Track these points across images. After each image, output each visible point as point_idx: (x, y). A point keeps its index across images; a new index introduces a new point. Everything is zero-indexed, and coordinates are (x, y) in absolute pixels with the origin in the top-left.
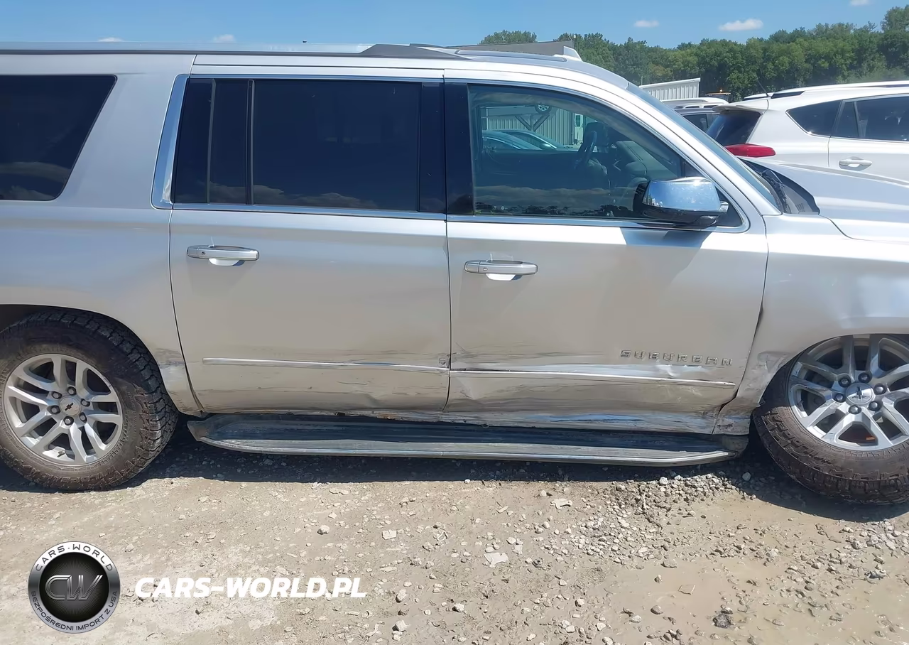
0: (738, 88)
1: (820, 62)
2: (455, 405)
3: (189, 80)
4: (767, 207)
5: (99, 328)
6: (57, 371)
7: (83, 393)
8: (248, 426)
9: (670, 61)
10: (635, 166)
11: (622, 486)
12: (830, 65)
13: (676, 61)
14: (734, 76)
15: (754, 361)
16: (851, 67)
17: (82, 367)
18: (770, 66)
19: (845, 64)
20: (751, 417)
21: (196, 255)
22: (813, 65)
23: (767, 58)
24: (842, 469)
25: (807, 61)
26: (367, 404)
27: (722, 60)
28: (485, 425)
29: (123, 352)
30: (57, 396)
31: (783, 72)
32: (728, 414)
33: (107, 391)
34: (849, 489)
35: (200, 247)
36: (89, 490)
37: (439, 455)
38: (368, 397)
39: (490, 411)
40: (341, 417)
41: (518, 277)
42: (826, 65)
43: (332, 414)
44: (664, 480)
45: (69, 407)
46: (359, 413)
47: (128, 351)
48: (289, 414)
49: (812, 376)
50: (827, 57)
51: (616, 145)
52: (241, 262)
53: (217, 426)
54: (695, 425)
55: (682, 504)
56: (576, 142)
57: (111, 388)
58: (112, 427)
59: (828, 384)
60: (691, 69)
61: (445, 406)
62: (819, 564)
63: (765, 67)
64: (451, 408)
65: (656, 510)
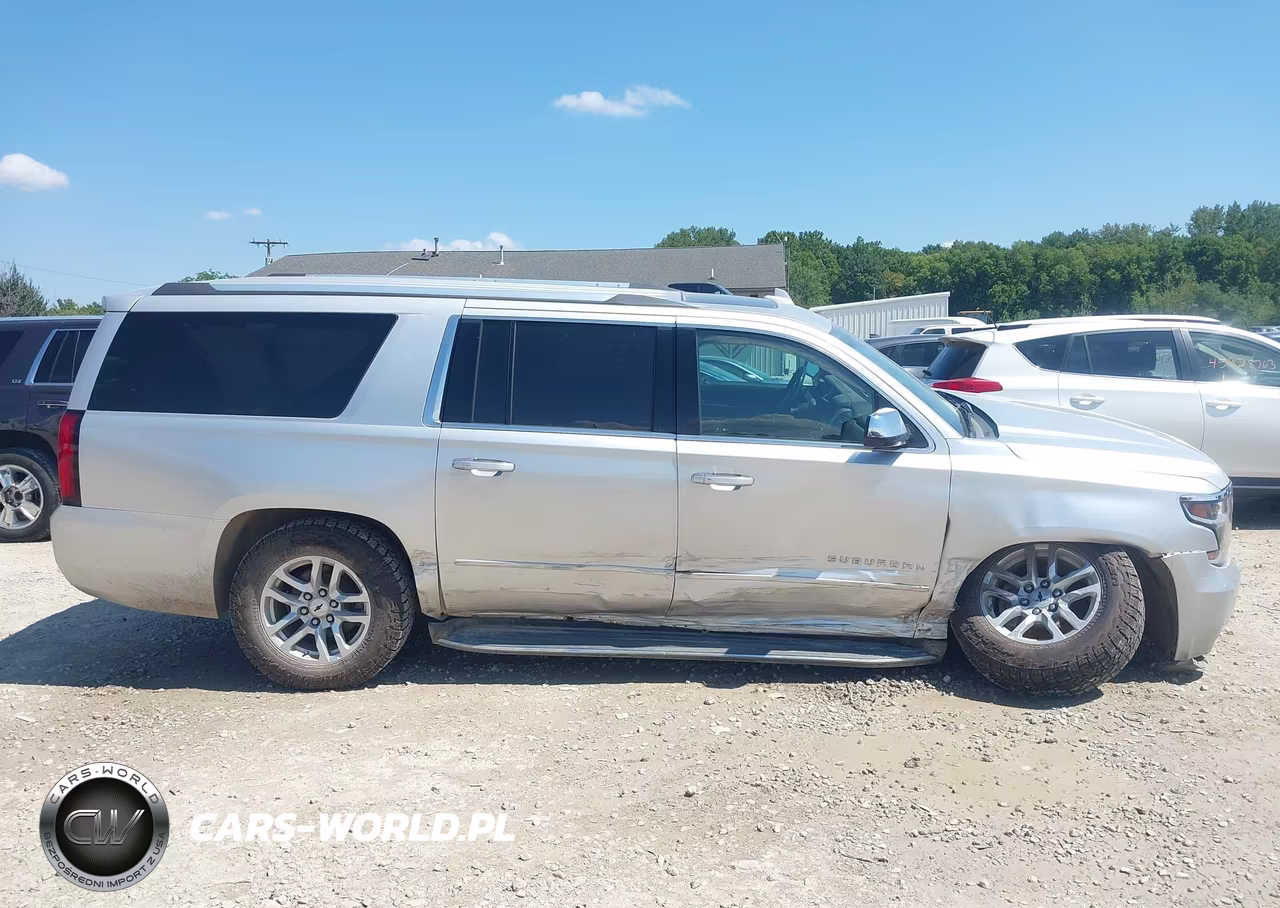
0: (1004, 304)
1: (1108, 273)
2: (679, 608)
3: (460, 320)
4: (950, 432)
5: (358, 532)
6: (315, 573)
7: (334, 594)
8: (483, 630)
9: (913, 268)
10: (841, 399)
11: (832, 685)
12: (1123, 276)
13: (922, 267)
14: (997, 288)
15: (945, 566)
16: (1150, 280)
17: (339, 568)
18: (1044, 277)
19: (1143, 276)
20: (949, 622)
21: (460, 467)
22: (1100, 276)
23: (1040, 267)
24: (1023, 660)
25: (1091, 272)
26: (597, 606)
27: (980, 268)
28: (705, 630)
29: (379, 555)
30: (308, 597)
31: (1060, 285)
32: (926, 619)
33: (358, 592)
34: (1030, 678)
35: (466, 459)
36: (329, 690)
37: (662, 655)
38: (598, 597)
39: (710, 615)
40: (569, 622)
41: (738, 487)
42: (1118, 276)
43: (562, 618)
44: (870, 681)
45: (318, 608)
46: (587, 617)
47: (384, 554)
48: (523, 618)
49: (1002, 584)
50: (1119, 267)
51: (824, 379)
52: (499, 473)
53: (455, 629)
54: (897, 629)
55: (886, 698)
56: (787, 372)
57: (364, 589)
58: (357, 626)
59: (1015, 590)
60: (941, 278)
61: (668, 609)
62: (998, 733)
63: (1038, 278)
64: (673, 612)
65: (861, 702)
